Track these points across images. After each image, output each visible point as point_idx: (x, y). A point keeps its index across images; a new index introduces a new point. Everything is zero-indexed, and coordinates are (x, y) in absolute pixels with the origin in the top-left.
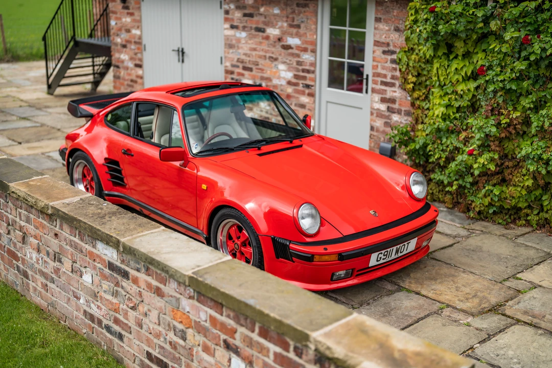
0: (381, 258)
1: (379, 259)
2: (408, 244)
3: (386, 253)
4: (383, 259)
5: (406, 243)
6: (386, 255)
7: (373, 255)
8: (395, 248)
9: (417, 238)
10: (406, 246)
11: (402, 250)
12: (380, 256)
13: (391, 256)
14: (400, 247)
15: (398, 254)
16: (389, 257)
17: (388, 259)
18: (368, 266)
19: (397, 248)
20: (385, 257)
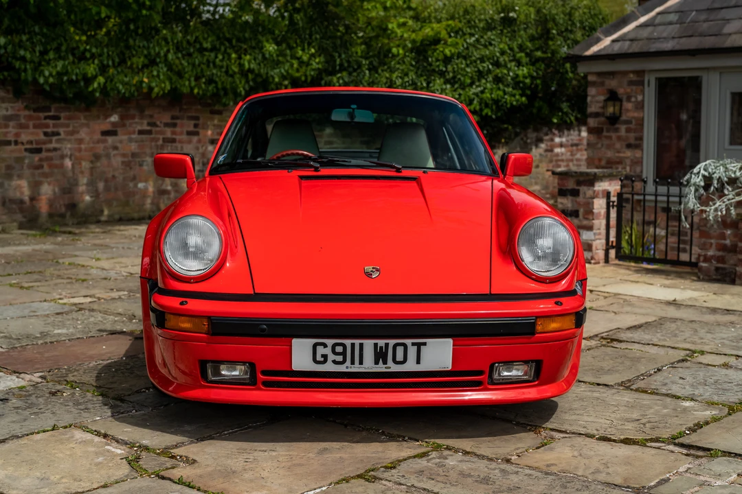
0: (325, 357)
1: (319, 358)
2: (419, 345)
3: (339, 349)
5: (408, 342)
6: (344, 354)
7: (296, 342)
8: (369, 344)
9: (450, 341)
10: (412, 351)
11: (400, 357)
12: (320, 350)
13: (361, 363)
14: (387, 345)
15: (385, 362)
16: (353, 363)
17: (351, 367)
18: (289, 369)
19: (376, 345)
20: (340, 358)
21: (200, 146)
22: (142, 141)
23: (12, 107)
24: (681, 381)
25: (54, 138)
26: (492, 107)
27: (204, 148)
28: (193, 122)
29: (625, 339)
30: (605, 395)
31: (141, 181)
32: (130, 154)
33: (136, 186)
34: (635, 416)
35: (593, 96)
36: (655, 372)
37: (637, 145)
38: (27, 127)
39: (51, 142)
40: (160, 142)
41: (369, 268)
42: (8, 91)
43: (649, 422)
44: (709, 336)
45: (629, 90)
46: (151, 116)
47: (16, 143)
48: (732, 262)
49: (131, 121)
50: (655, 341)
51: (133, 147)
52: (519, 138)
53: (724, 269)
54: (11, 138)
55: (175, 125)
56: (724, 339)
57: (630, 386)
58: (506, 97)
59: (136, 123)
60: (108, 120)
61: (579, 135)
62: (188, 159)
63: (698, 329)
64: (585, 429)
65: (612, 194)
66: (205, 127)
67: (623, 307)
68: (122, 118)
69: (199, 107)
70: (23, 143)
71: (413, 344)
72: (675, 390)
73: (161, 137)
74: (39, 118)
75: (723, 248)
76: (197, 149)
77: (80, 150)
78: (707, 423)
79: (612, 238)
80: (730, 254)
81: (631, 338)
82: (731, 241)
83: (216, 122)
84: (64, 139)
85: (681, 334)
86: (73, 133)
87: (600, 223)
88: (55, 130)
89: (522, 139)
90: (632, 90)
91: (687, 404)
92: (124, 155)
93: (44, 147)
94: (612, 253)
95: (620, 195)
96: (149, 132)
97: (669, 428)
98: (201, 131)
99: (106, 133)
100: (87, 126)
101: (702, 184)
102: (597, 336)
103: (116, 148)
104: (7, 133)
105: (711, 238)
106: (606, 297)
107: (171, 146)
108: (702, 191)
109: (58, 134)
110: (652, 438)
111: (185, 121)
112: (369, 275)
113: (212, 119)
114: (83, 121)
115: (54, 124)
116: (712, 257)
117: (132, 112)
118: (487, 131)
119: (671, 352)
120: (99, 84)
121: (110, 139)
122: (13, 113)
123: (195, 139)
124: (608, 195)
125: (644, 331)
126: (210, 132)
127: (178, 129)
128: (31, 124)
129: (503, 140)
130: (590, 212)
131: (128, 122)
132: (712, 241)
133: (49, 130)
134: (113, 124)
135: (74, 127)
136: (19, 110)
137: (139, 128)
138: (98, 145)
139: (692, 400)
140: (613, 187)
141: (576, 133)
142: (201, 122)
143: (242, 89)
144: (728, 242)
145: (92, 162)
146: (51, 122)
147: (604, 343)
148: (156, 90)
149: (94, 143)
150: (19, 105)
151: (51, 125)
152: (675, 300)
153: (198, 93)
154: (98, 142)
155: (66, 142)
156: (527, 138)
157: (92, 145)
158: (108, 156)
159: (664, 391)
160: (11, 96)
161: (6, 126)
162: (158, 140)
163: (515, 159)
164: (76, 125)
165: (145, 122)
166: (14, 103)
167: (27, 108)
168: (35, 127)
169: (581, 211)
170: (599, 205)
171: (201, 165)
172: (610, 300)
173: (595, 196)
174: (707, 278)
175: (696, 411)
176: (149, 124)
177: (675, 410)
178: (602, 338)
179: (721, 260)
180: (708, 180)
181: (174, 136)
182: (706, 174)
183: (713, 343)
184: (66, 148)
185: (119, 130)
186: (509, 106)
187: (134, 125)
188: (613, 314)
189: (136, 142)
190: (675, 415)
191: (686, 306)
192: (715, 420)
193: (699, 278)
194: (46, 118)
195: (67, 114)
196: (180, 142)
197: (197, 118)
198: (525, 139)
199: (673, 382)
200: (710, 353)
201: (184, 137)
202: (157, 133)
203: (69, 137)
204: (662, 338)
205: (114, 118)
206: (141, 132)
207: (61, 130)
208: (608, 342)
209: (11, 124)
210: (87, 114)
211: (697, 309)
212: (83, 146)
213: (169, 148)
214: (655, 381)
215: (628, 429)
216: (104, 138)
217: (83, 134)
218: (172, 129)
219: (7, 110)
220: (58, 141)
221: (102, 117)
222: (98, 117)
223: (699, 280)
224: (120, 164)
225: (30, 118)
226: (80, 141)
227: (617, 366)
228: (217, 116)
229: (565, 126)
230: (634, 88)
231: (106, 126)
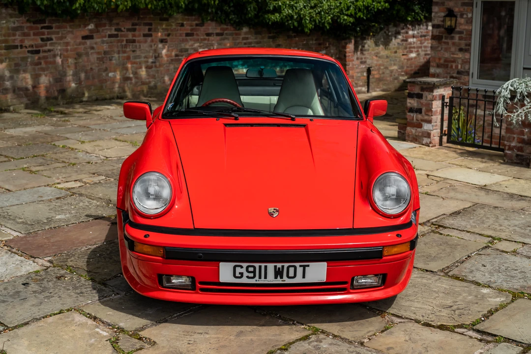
0: (242, 274)
2: (304, 267)
3: (251, 269)
4: (248, 277)
5: (297, 265)
6: (254, 272)
7: (222, 264)
8: (271, 267)
9: (325, 264)
10: (300, 271)
11: (291, 274)
12: (238, 270)
13: (266, 277)
14: (283, 267)
15: (282, 277)
16: (260, 277)
17: (259, 281)
18: (217, 281)
19: (275, 267)
20: (251, 275)
21: (153, 44)
22: (111, 43)
23: (17, 21)
24: (483, 268)
25: (49, 43)
26: (364, 11)
27: (156, 46)
28: (147, 27)
29: (448, 225)
30: (430, 281)
31: (111, 72)
32: (103, 52)
33: (107, 75)
34: (449, 302)
35: (436, 13)
36: (466, 258)
37: (466, 49)
38: (29, 35)
39: (46, 45)
40: (125, 43)
41: (271, 210)
42: (14, 10)
43: (458, 309)
44: (506, 223)
45: (462, 10)
46: (118, 24)
47: (21, 47)
48: (528, 151)
49: (103, 28)
50: (469, 228)
51: (105, 47)
52: (383, 32)
53: (522, 156)
54: (17, 43)
55: (134, 30)
56: (516, 226)
57: (448, 272)
58: (374, 3)
59: (106, 29)
60: (86, 28)
61: (427, 29)
62: (147, 107)
63: (499, 216)
64: (414, 315)
65: (446, 97)
66: (156, 31)
67: (448, 192)
68: (97, 26)
69: (152, 16)
70: (26, 47)
71: (300, 266)
72: (479, 277)
73: (125, 39)
74: (37, 28)
75: (522, 141)
76: (151, 46)
77: (67, 50)
78: (497, 310)
79: (445, 128)
80: (527, 146)
81: (452, 224)
82: (527, 136)
83: (164, 26)
84: (56, 43)
85: (487, 220)
86: (61, 38)
87: (436, 118)
88: (49, 36)
89: (385, 32)
90: (464, 9)
91: (485, 291)
92: (98, 53)
93: (41, 49)
94: (445, 138)
95: (451, 99)
96: (116, 36)
97: (471, 315)
98: (153, 33)
99: (85, 38)
100: (72, 32)
101: (509, 96)
102: (428, 221)
103: (93, 48)
104: (15, 40)
105: (514, 134)
106: (438, 182)
107: (132, 45)
108: (509, 101)
109: (51, 39)
110: (458, 325)
111: (142, 27)
112: (271, 214)
113: (162, 25)
114: (69, 29)
115: (48, 32)
116: (515, 147)
117: (104, 21)
118: (360, 28)
119: (478, 238)
120: (80, 4)
121: (88, 42)
122: (19, 25)
123: (149, 39)
124: (443, 97)
125: (461, 218)
126: (160, 34)
127: (137, 33)
128: (32, 32)
129: (371, 34)
130: (429, 110)
131: (101, 29)
132: (515, 136)
133: (45, 37)
134: (90, 30)
135: (62, 34)
136: (22, 23)
137: (109, 33)
138: (80, 47)
139: (489, 287)
140: (447, 92)
141: (425, 27)
142: (153, 27)
143: (182, 3)
144: (526, 137)
145: (76, 59)
146: (46, 31)
147: (433, 229)
148: (121, 7)
149: (77, 45)
150: (23, 19)
151: (46, 33)
152: (485, 186)
153: (151, 8)
154: (80, 44)
155: (56, 45)
156: (389, 32)
157: (75, 47)
158: (87, 54)
159: (470, 278)
160: (17, 13)
161: (14, 35)
162: (123, 41)
163: (375, 104)
164: (63, 32)
165: (113, 28)
166: (19, 18)
167: (28, 21)
168: (35, 34)
169: (424, 110)
170: (437, 105)
171: (154, 58)
172: (441, 185)
173: (434, 99)
174: (509, 161)
175: (490, 298)
176: (116, 30)
177: (476, 296)
178: (433, 224)
179: (520, 149)
180: (513, 94)
181: (134, 38)
182: (512, 89)
183: (508, 230)
184: (57, 49)
185: (95, 35)
186: (376, 10)
187: (105, 31)
188: (442, 199)
189: (107, 43)
190: (475, 301)
191: (493, 191)
192: (503, 307)
193: (504, 161)
194: (42, 28)
195: (58, 24)
196: (139, 42)
197: (151, 24)
198: (387, 32)
199: (477, 270)
200: (506, 240)
201: (142, 38)
202: (122, 36)
203: (59, 41)
204: (474, 224)
205: (91, 26)
206: (110, 36)
207: (53, 37)
208: (436, 228)
209: (18, 33)
210: (72, 24)
211: (500, 195)
212: (69, 48)
213: (131, 47)
214: (465, 268)
215: (443, 316)
216: (84, 41)
217: (69, 38)
218: (133, 33)
219: (14, 23)
220: (51, 44)
221: (82, 26)
222: (80, 26)
223: (505, 163)
224: (96, 59)
225: (31, 28)
226: (67, 44)
227: (441, 253)
228: (165, 22)
229: (416, 23)
230: (466, 8)
231: (85, 33)
